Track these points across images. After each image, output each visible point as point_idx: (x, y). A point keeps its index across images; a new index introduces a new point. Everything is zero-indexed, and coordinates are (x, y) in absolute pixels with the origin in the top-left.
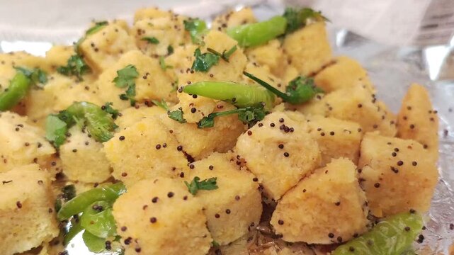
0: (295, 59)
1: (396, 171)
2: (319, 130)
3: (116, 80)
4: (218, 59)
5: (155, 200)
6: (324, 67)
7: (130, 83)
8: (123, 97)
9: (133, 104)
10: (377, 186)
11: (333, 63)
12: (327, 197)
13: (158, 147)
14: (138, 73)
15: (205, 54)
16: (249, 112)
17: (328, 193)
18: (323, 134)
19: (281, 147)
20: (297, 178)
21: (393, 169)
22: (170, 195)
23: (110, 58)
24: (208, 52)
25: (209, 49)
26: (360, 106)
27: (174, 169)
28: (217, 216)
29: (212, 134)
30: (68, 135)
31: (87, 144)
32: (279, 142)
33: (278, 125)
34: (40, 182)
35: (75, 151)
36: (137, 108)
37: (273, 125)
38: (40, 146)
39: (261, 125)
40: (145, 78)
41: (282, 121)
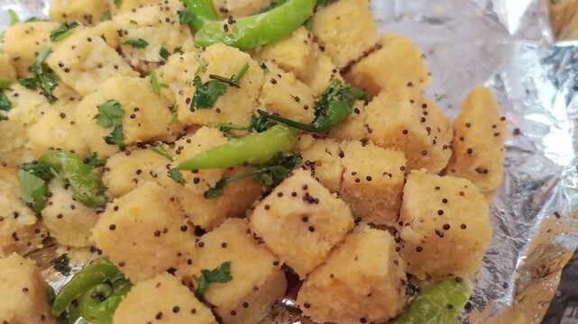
0: (329, 46)
1: (442, 236)
2: (354, 174)
3: (97, 117)
4: (225, 88)
5: (159, 316)
6: (366, 55)
7: (115, 122)
8: (108, 141)
9: (123, 148)
10: (419, 249)
11: (379, 47)
12: (357, 290)
13: (157, 234)
14: (124, 111)
15: (207, 84)
16: (265, 175)
17: (358, 285)
18: (358, 181)
19: (305, 219)
20: (324, 254)
21: (438, 233)
22: (176, 310)
23: (85, 76)
24: (210, 79)
25: (211, 77)
26: (405, 132)
27: (180, 255)
28: (234, 313)
29: (222, 202)
30: (50, 195)
31: (73, 207)
32: (302, 215)
33: (301, 193)
34: (26, 290)
35: (60, 216)
36: (128, 154)
37: (294, 195)
38: (16, 215)
39: (280, 195)
40: (133, 117)
41: (305, 188)
